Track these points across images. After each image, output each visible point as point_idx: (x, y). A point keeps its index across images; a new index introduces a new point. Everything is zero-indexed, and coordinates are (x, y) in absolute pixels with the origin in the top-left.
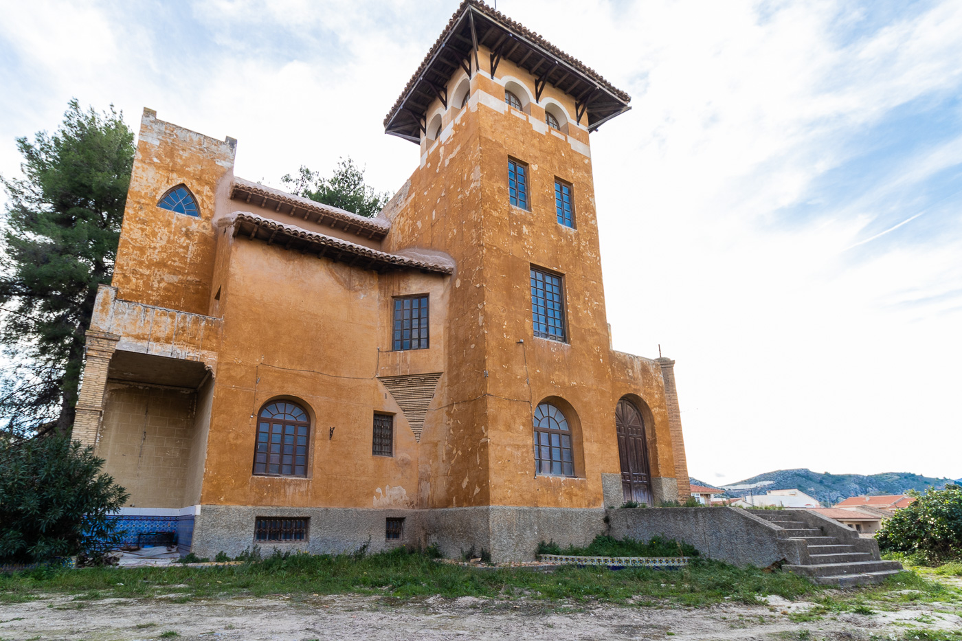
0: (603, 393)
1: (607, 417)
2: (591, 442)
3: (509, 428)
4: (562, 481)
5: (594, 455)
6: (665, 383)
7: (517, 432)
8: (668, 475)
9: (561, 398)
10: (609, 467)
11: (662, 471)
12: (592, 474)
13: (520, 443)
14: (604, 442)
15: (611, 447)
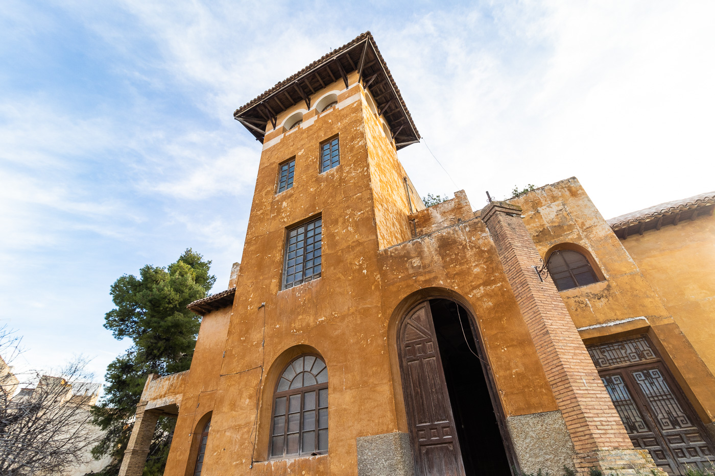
0: (365, 313)
1: (371, 344)
2: (341, 391)
3: (233, 406)
4: (288, 464)
5: (345, 410)
6: (495, 241)
7: (241, 409)
8: (527, 409)
9: (302, 346)
10: (372, 424)
11: (508, 404)
12: (340, 444)
13: (242, 422)
14: (365, 383)
15: (378, 388)
